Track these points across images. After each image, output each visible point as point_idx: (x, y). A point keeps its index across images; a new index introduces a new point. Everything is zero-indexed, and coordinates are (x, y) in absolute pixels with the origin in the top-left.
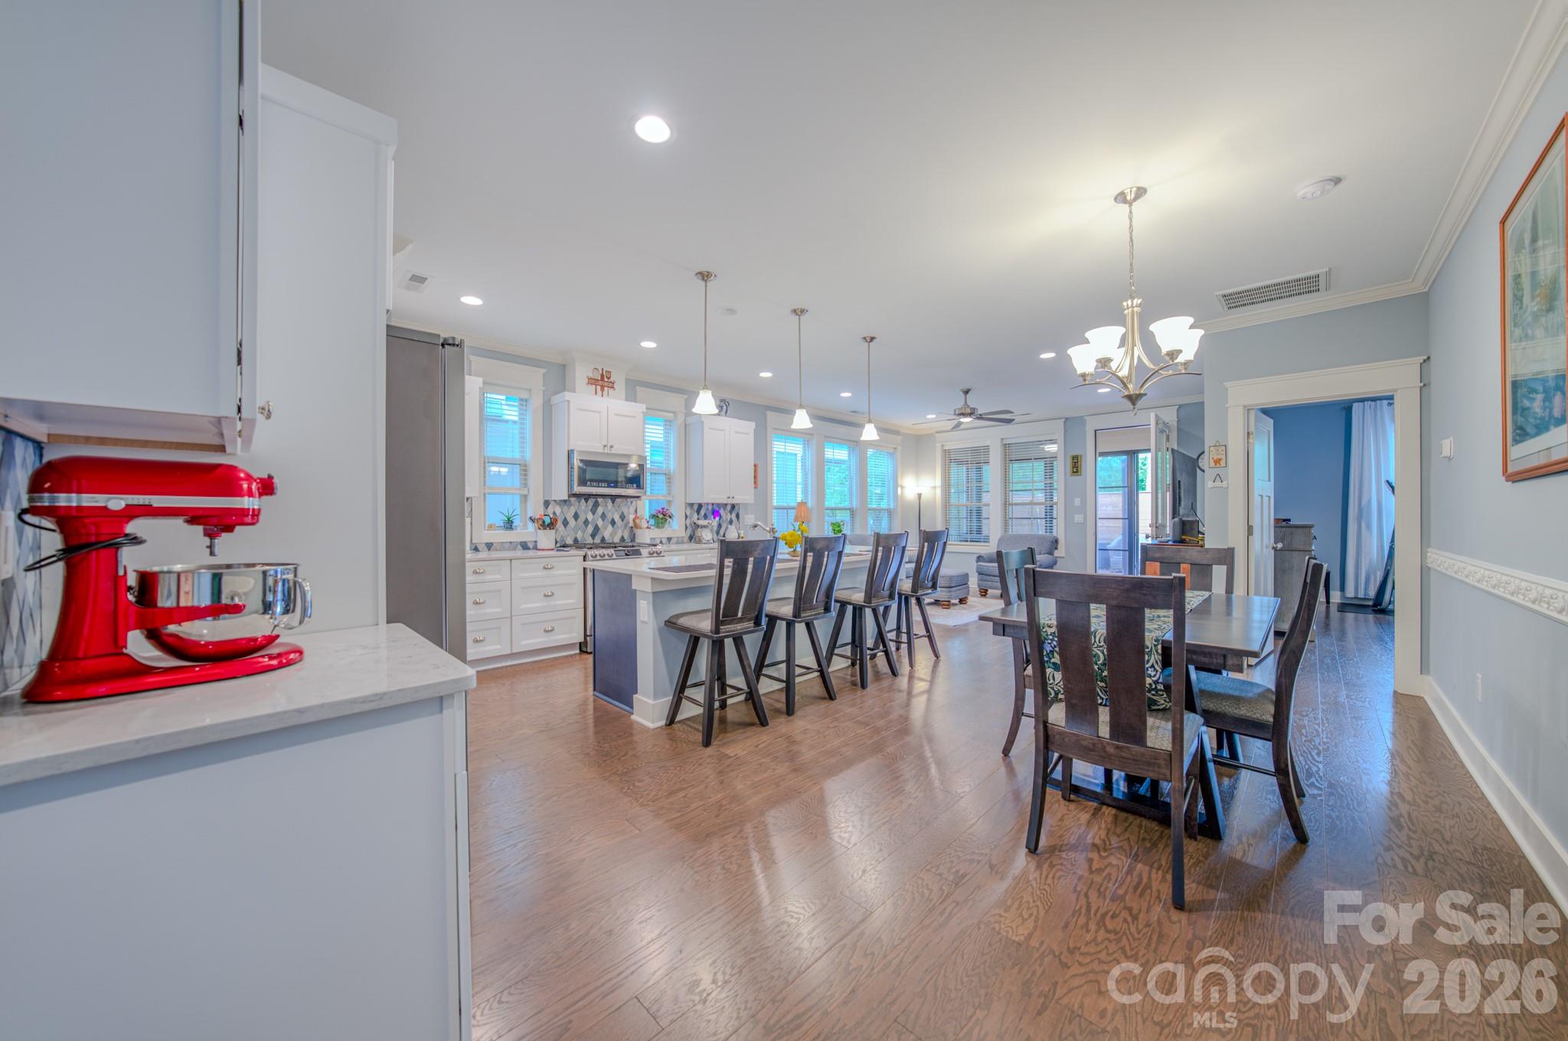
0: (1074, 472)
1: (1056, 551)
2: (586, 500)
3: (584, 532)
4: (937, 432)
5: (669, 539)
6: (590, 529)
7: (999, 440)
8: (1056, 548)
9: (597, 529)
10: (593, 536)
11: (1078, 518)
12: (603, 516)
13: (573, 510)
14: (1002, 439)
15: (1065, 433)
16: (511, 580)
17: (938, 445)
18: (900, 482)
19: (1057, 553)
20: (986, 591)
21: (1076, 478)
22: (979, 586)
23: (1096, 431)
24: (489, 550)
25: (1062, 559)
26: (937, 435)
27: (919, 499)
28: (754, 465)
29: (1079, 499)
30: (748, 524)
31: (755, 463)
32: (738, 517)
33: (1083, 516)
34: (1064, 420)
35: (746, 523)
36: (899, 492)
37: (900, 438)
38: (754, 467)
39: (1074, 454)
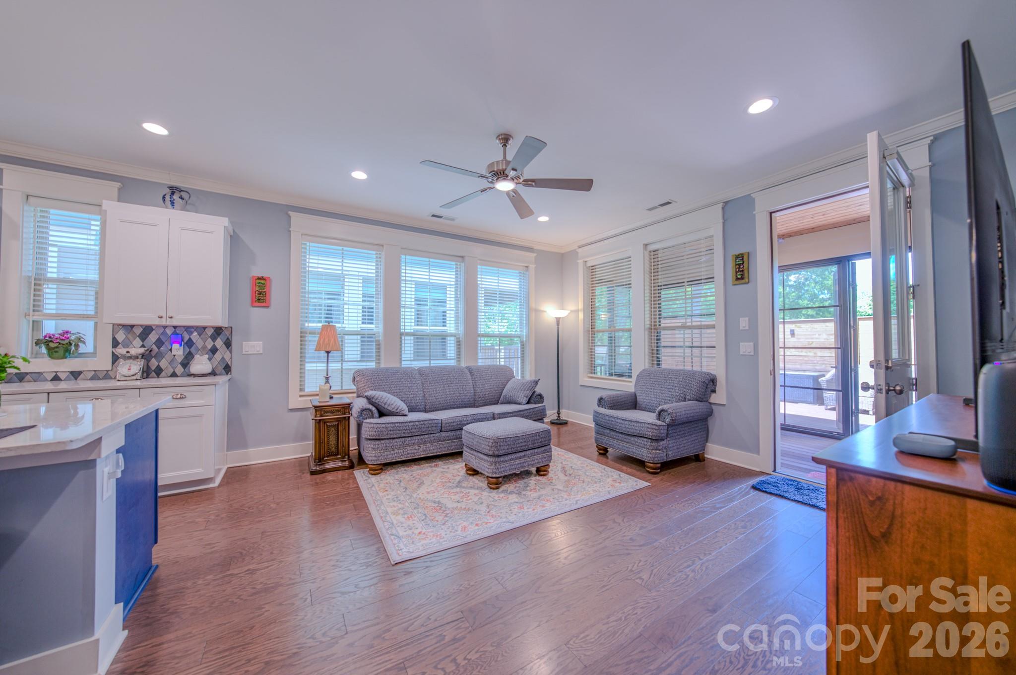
0: (737, 279)
1: (713, 395)
4: (580, 247)
5: (75, 374)
7: (641, 247)
8: (714, 391)
11: (746, 348)
14: (646, 245)
15: (724, 223)
17: (580, 262)
18: (533, 305)
19: (714, 398)
20: (606, 450)
21: (741, 288)
22: (596, 441)
23: (771, 213)
25: (722, 408)
26: (579, 250)
27: (558, 324)
28: (259, 279)
29: (747, 319)
30: (248, 353)
31: (260, 275)
32: (228, 344)
33: (752, 344)
34: (721, 205)
35: (244, 353)
36: (533, 315)
37: (534, 255)
38: (258, 281)
39: (737, 253)
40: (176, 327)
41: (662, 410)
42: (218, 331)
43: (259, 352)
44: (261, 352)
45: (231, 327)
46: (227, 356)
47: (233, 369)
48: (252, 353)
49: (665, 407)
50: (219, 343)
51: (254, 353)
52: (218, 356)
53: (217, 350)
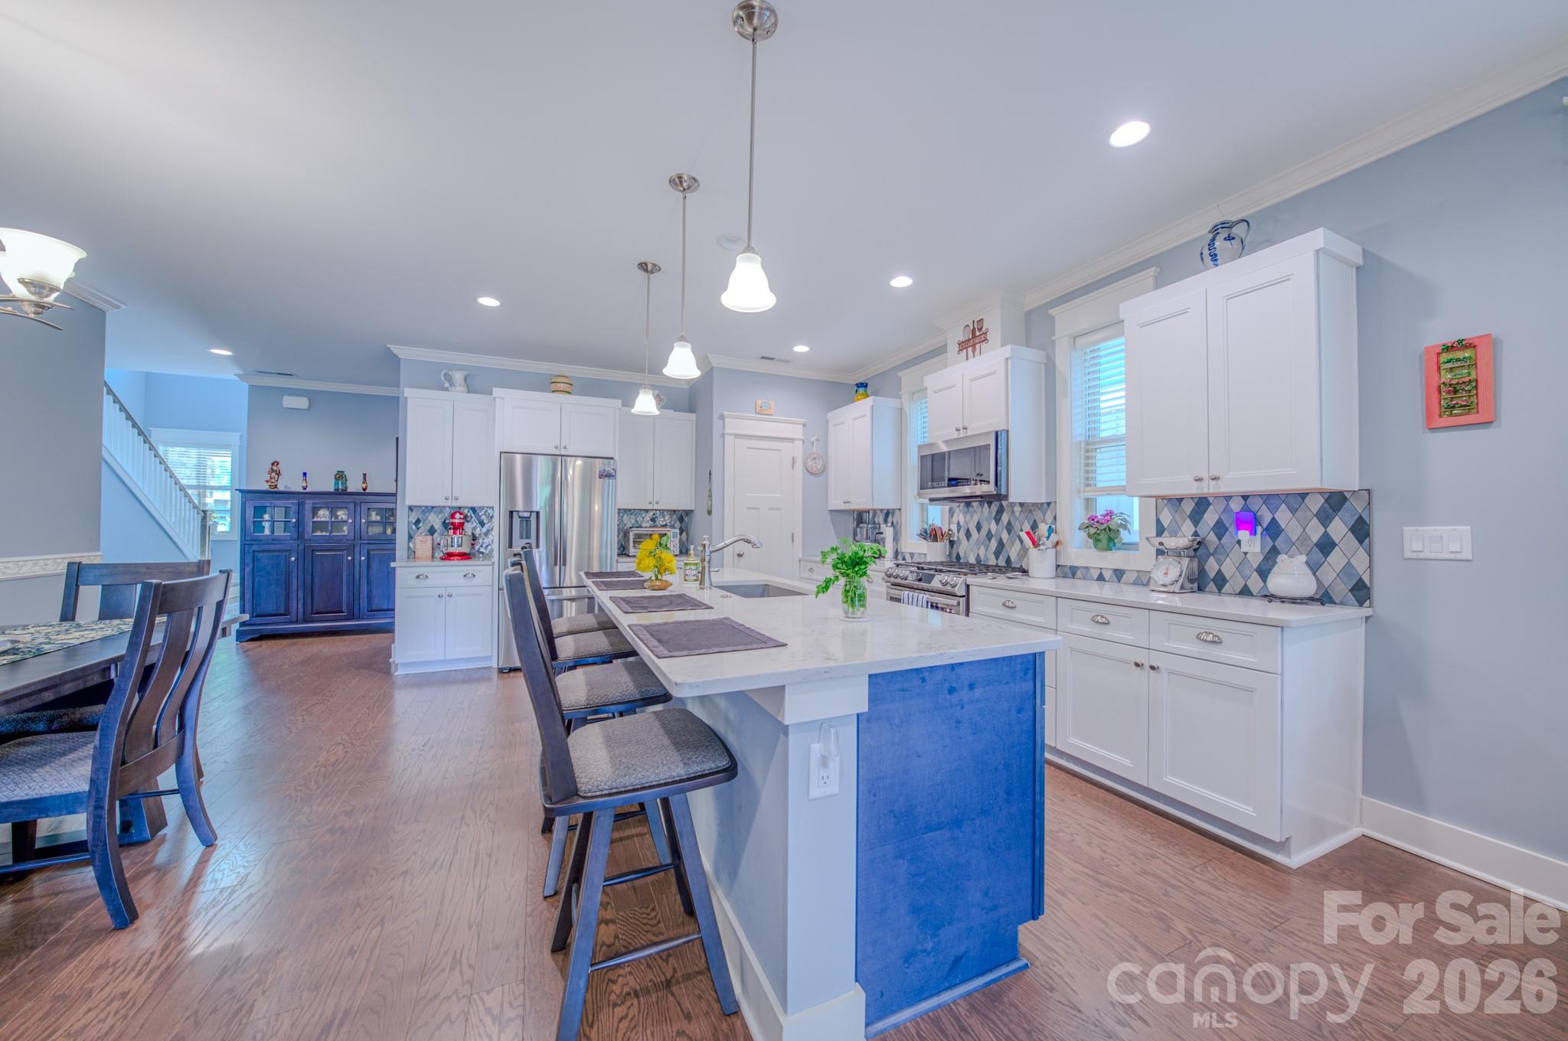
2: (990, 503)
3: (987, 548)
5: (1119, 574)
6: (994, 544)
9: (1001, 545)
10: (997, 554)
12: (1009, 528)
13: (975, 519)
28: (1449, 348)
30: (1421, 556)
31: (1450, 338)
32: (1361, 530)
35: (1407, 554)
38: (1444, 357)
40: (1245, 498)
42: (1336, 501)
43: (1459, 557)
44: (1467, 554)
45: (1369, 491)
46: (1360, 561)
47: (1377, 593)
48: (1433, 556)
50: (1338, 529)
51: (1440, 556)
52: (1336, 559)
53: (1333, 545)
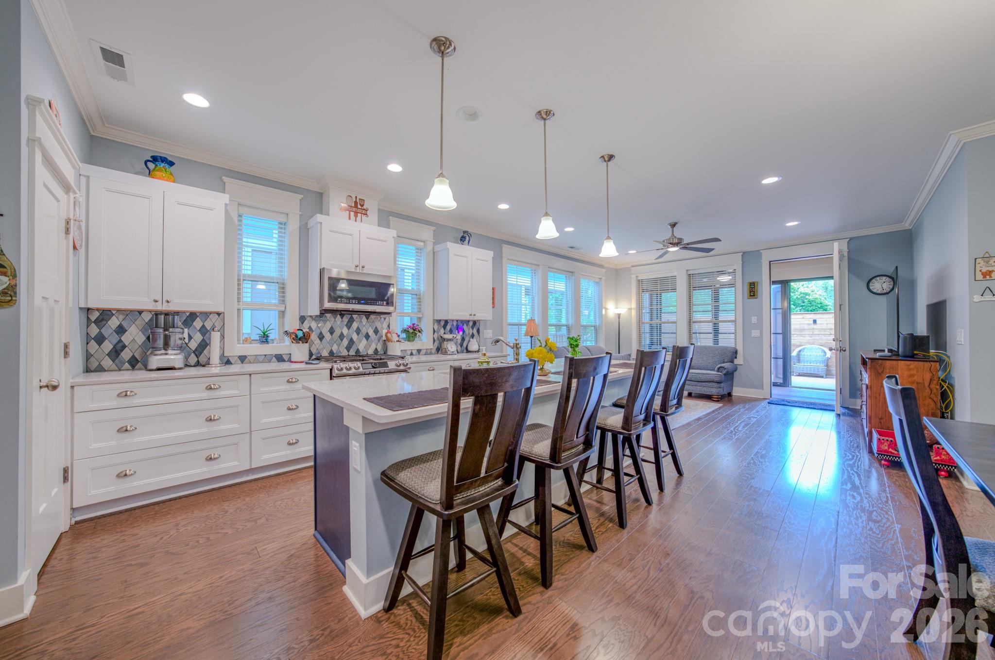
0: (751, 296)
1: (735, 360)
2: (342, 316)
3: (339, 345)
4: (633, 266)
5: (419, 351)
6: (345, 342)
7: (684, 271)
8: (736, 358)
9: (351, 342)
10: (348, 348)
11: (755, 333)
12: (358, 331)
13: (328, 325)
14: (687, 270)
15: (742, 264)
16: (250, 395)
17: (634, 276)
18: (604, 305)
19: (736, 362)
21: (753, 301)
23: (770, 262)
24: (242, 363)
25: (740, 366)
26: (632, 268)
27: (619, 318)
28: (493, 289)
29: (756, 317)
30: (486, 337)
31: (493, 287)
32: (479, 331)
33: (759, 331)
34: (742, 253)
36: (604, 312)
37: (604, 270)
39: (751, 281)
40: (457, 321)
41: (721, 367)
42: (475, 323)
44: (491, 337)
45: (480, 320)
46: (478, 340)
48: (488, 337)
49: (722, 365)
50: (475, 331)
53: (474, 335)
